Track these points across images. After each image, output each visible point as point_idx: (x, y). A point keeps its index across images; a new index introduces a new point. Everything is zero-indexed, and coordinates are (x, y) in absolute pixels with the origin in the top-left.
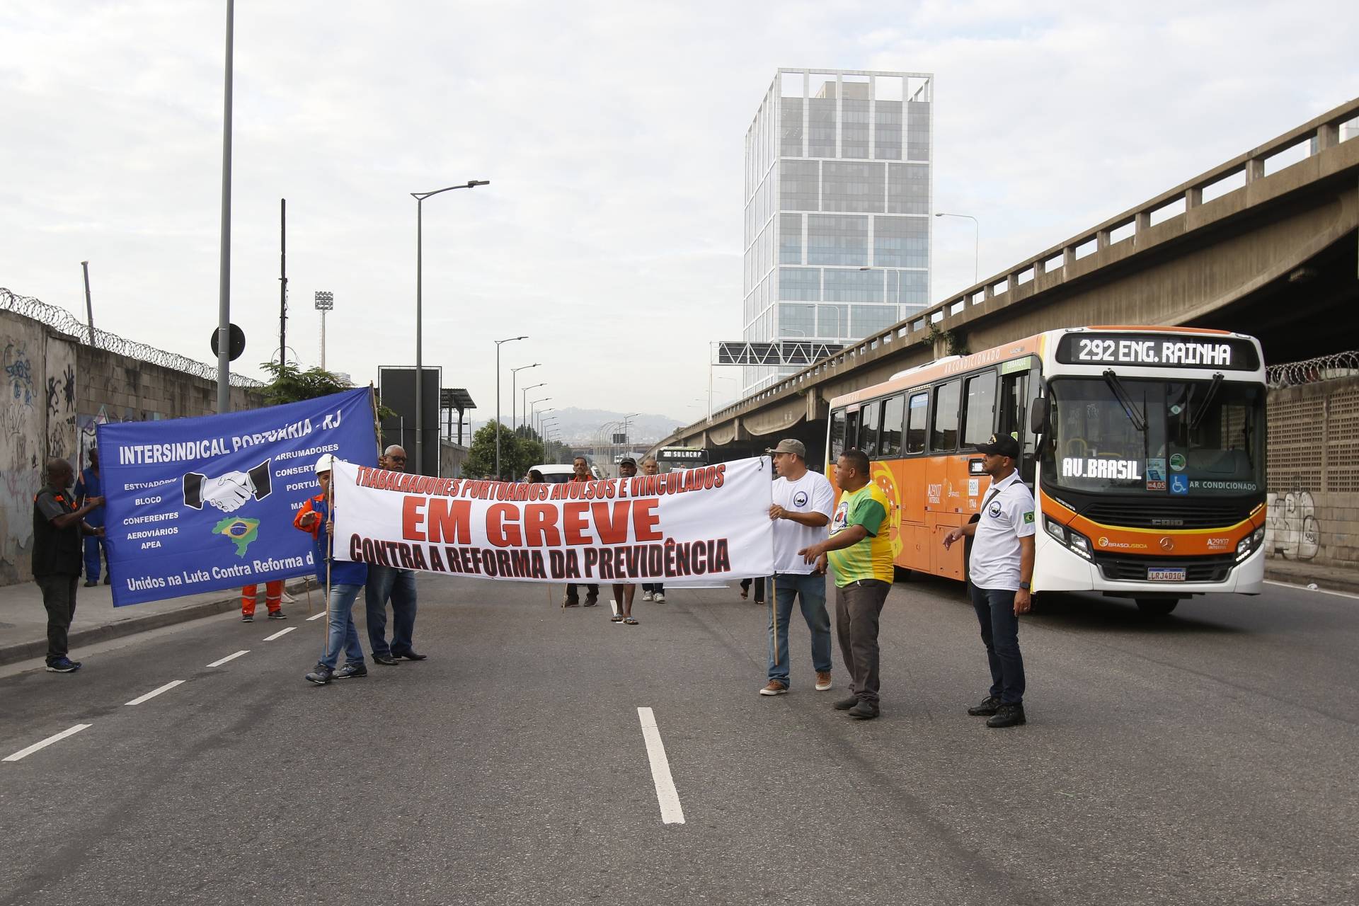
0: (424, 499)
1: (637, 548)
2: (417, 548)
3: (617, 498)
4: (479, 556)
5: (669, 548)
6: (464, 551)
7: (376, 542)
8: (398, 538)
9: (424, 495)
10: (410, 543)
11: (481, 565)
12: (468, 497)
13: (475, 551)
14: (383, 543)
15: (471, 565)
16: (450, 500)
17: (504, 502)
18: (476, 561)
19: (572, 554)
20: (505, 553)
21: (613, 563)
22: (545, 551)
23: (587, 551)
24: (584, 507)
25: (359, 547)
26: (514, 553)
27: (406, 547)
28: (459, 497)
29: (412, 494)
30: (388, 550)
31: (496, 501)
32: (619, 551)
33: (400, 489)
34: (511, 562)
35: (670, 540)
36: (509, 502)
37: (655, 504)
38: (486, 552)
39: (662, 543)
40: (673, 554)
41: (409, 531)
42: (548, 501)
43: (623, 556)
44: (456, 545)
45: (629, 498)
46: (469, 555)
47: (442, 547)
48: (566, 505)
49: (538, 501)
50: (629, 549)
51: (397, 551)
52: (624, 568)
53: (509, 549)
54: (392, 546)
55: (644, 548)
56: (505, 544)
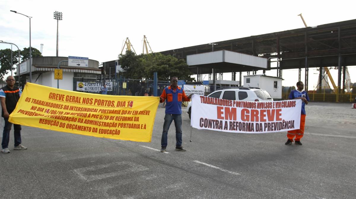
0: (223, 107)
1: (276, 123)
2: (221, 122)
3: (272, 108)
4: (238, 124)
5: (284, 122)
6: (234, 122)
7: (209, 120)
8: (215, 118)
9: (223, 106)
10: (219, 120)
11: (238, 128)
12: (235, 107)
13: (237, 123)
14: (211, 120)
15: (235, 128)
16: (230, 107)
17: (245, 108)
18: (237, 126)
19: (261, 124)
20: (245, 123)
21: (271, 127)
22: (255, 123)
23: (265, 124)
24: (265, 111)
25: (203, 121)
26: (247, 123)
27: (218, 121)
28: (232, 107)
29: (219, 106)
30: (212, 122)
31: (243, 108)
32: (272, 123)
33: (215, 104)
34: (246, 127)
35: (284, 120)
36: (247, 108)
37: (280, 110)
38: (240, 123)
39: (282, 121)
40: (284, 124)
41: (219, 116)
42: (256, 109)
43: (273, 125)
44: (232, 121)
45: (275, 109)
46: (235, 124)
47: (228, 121)
48: (261, 110)
49: (254, 109)
50: (274, 123)
51: (215, 123)
52: (273, 128)
53: (246, 122)
54: (213, 121)
55: (278, 123)
56: (245, 120)
